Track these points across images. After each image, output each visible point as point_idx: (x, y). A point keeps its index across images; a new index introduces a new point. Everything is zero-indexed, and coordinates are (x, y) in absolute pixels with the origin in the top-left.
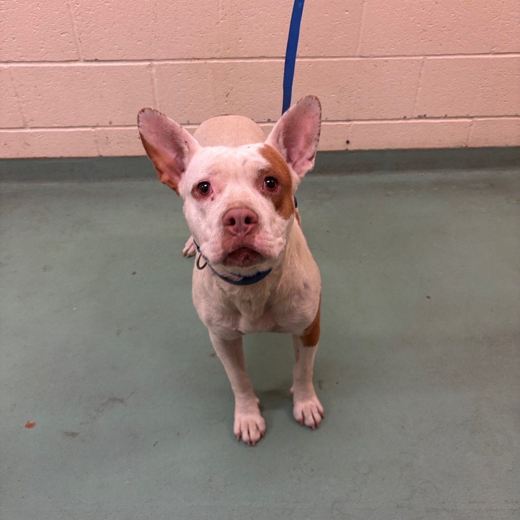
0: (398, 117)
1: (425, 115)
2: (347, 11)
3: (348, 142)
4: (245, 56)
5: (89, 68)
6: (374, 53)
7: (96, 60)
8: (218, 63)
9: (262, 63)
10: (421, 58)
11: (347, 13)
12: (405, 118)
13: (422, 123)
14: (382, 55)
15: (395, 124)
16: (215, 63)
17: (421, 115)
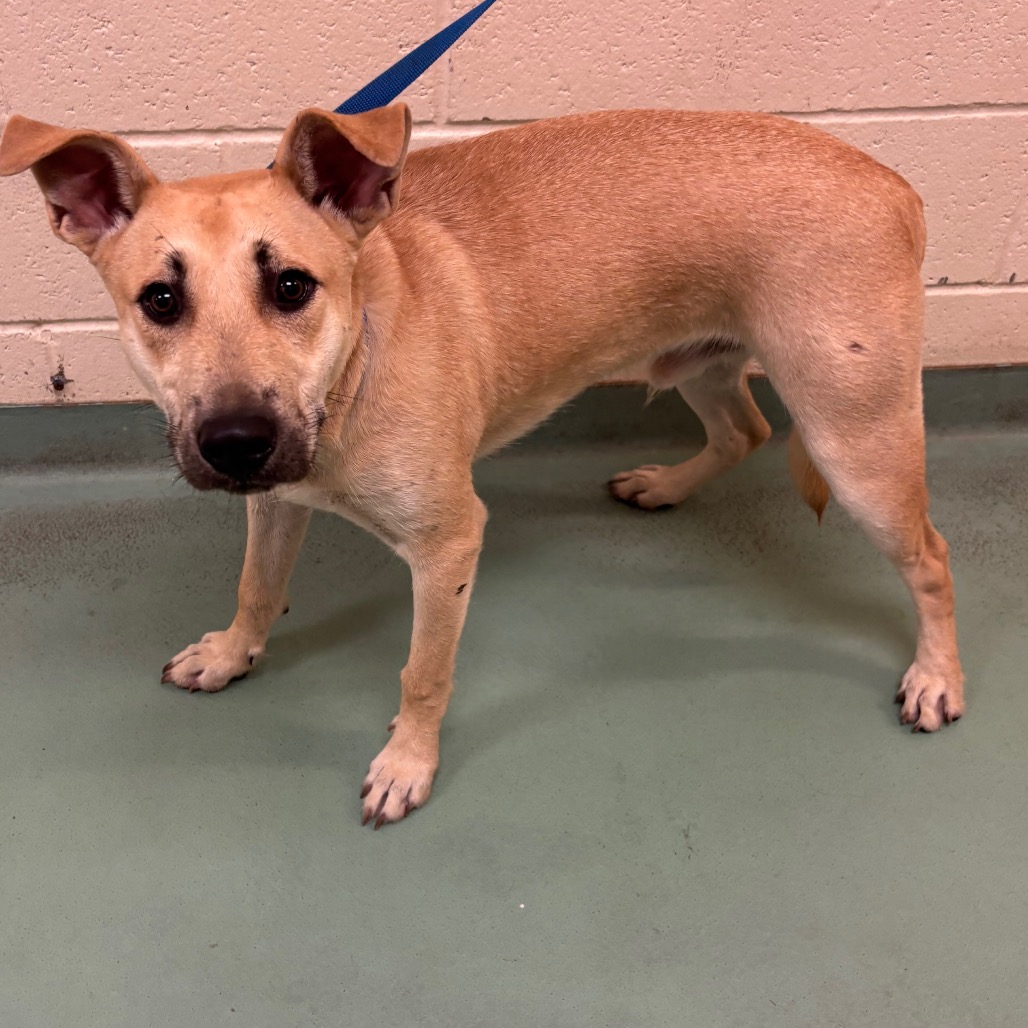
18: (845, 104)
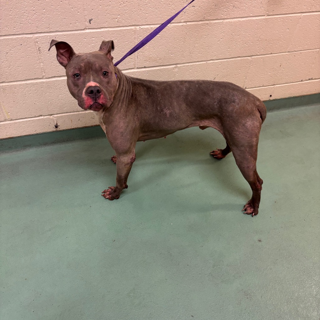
0: (299, 81)
1: (312, 78)
2: (288, 29)
3: (271, 96)
4: (229, 57)
5: (140, 72)
6: (296, 50)
7: (145, 67)
8: (214, 62)
9: (237, 60)
10: (318, 50)
11: (288, 30)
12: (302, 81)
13: (310, 82)
14: (300, 50)
15: (296, 84)
16: (212, 62)
17: (310, 78)
18: (214, 58)
